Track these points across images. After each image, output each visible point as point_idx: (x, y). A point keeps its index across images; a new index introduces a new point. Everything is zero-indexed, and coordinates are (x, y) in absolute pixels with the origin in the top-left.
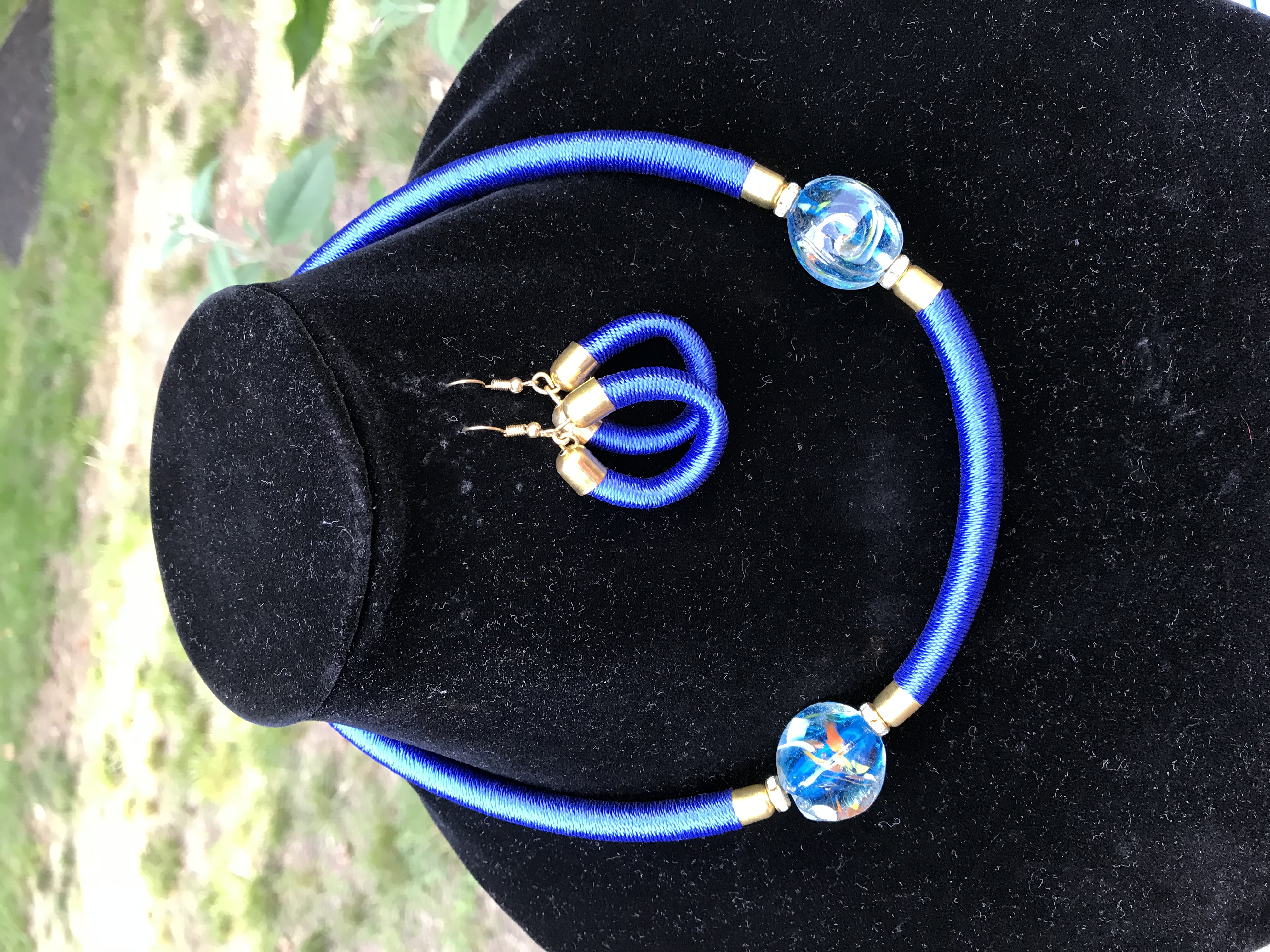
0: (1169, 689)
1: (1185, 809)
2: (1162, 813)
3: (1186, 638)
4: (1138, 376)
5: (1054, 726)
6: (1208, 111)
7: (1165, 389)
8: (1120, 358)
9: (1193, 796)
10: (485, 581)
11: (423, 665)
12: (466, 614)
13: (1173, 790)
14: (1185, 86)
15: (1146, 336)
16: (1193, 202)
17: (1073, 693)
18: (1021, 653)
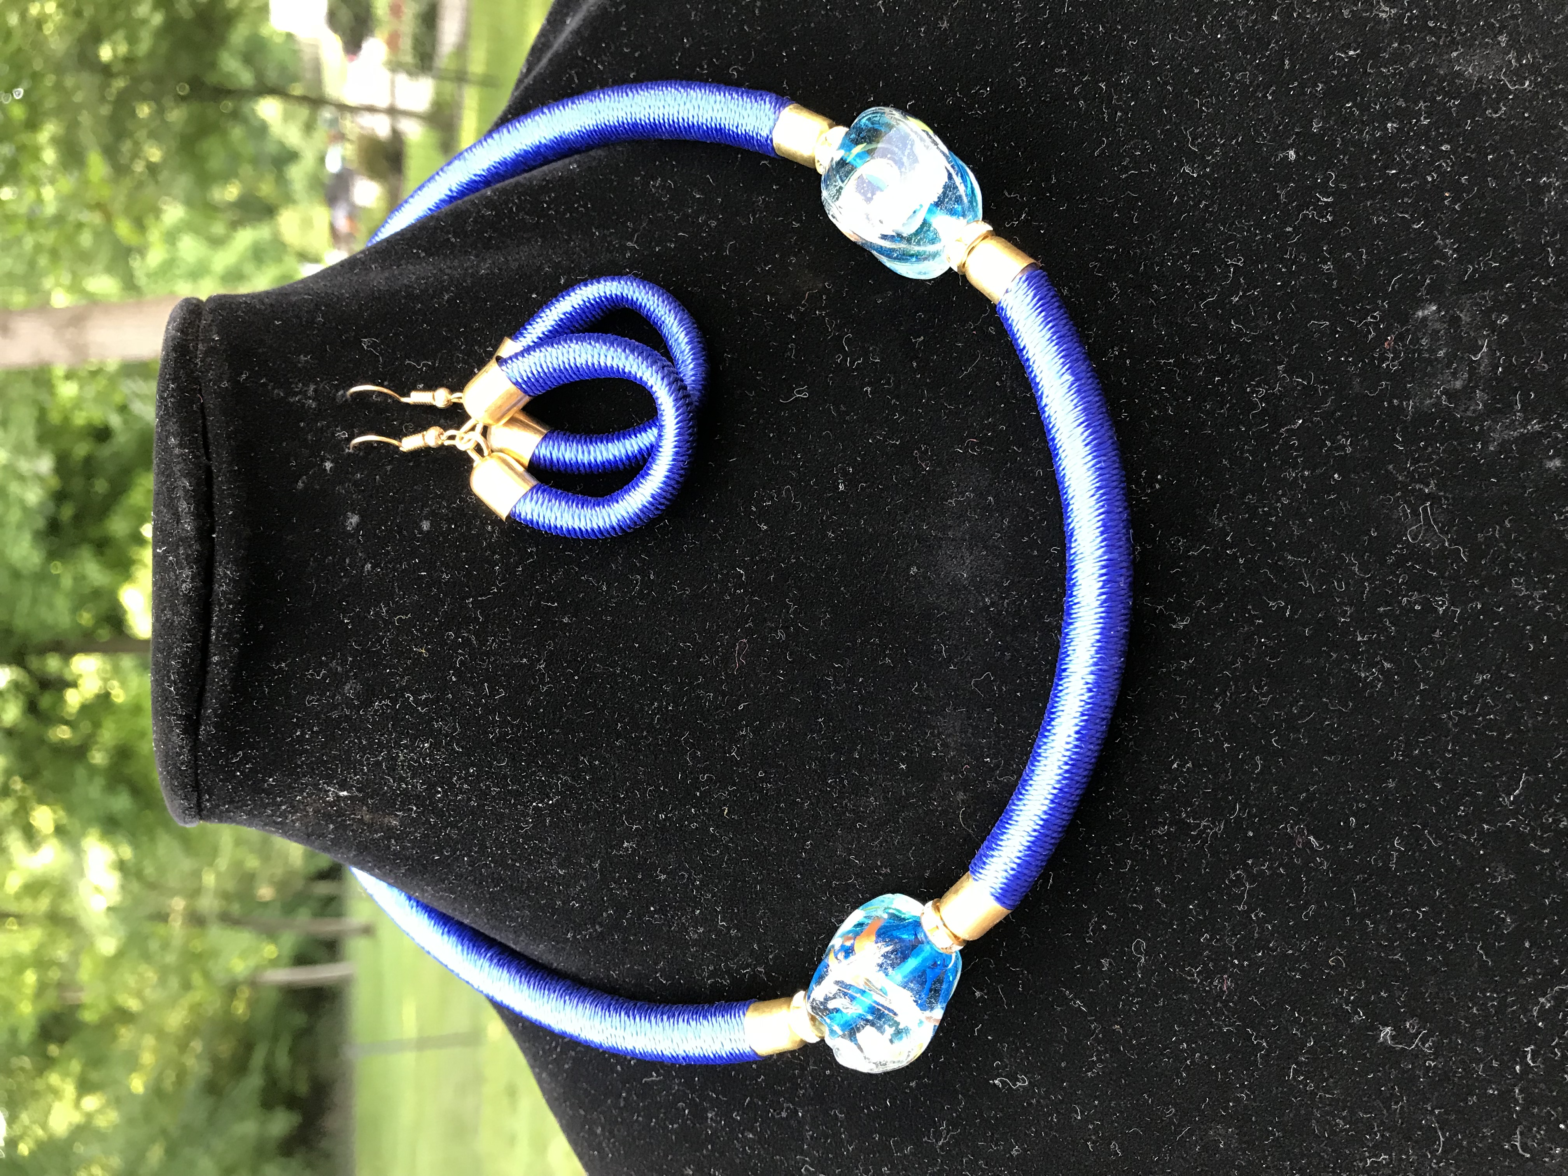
17: (1317, 902)
18: (1214, 823)
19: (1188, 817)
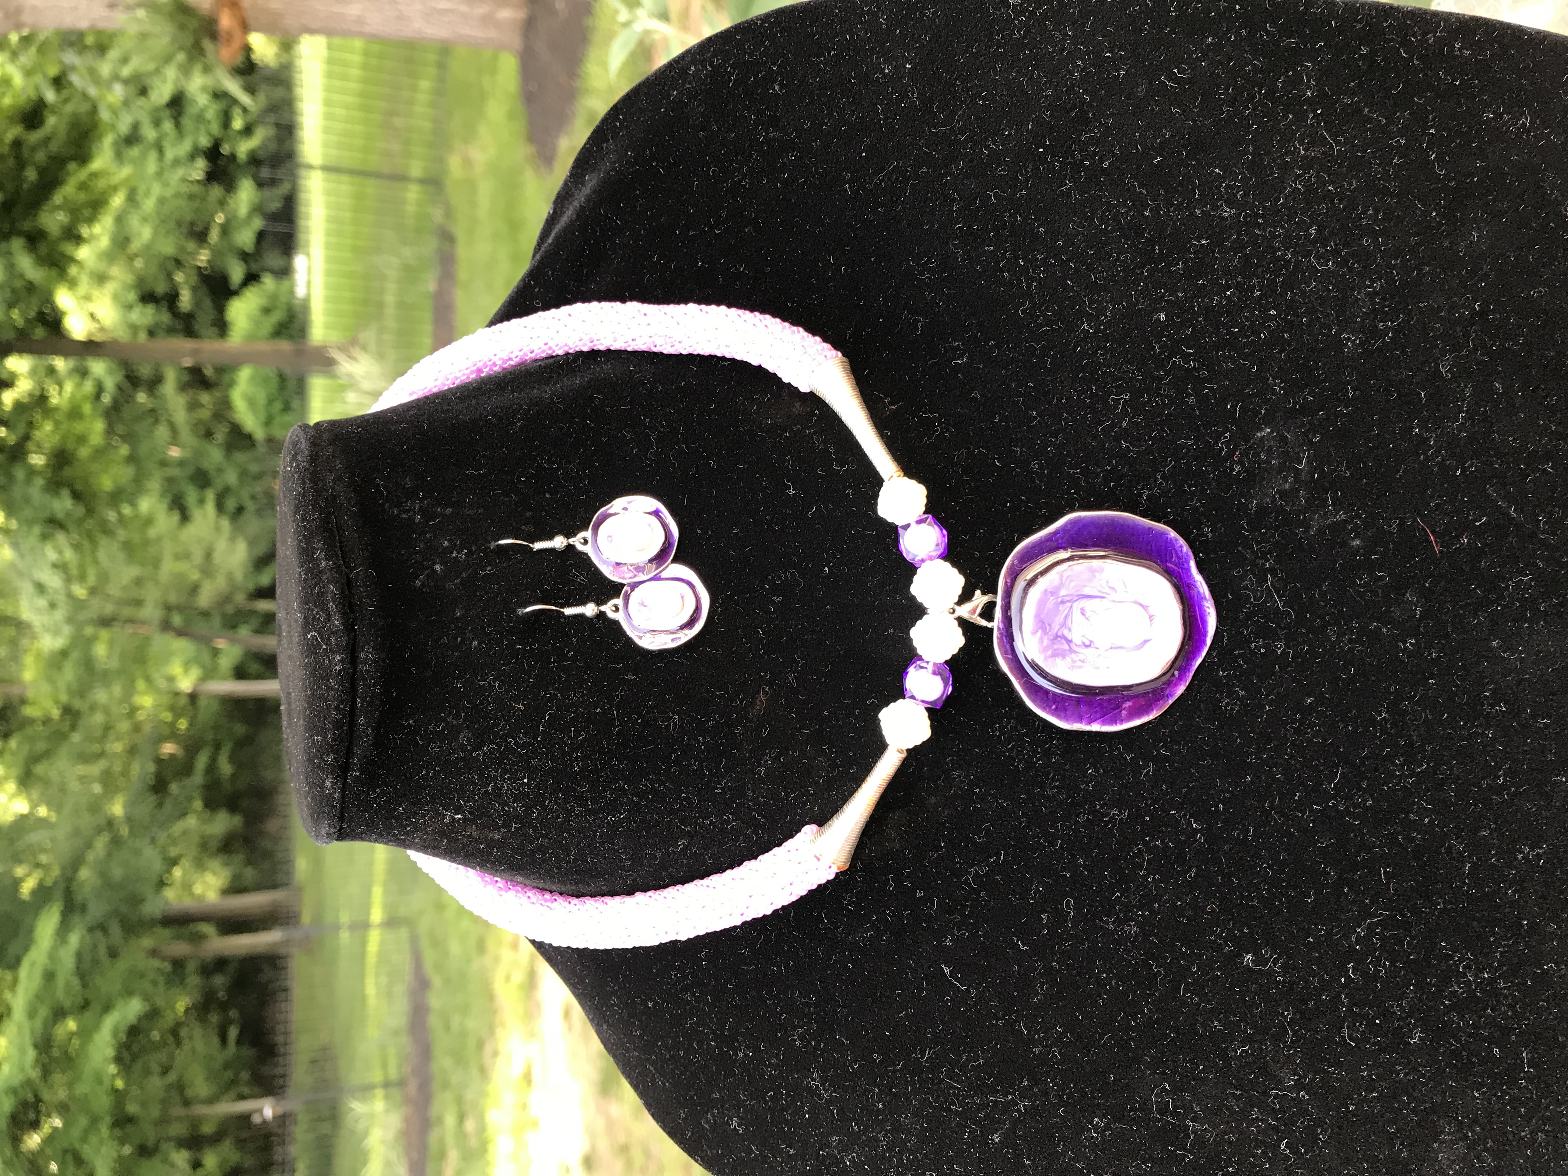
0: (1335, 868)
1: (1377, 1030)
4: (1258, 477)
5: (1175, 908)
10: (481, 702)
11: (429, 786)
12: (464, 736)
15: (1267, 425)
17: (1197, 867)
18: (1120, 811)
19: (1102, 808)
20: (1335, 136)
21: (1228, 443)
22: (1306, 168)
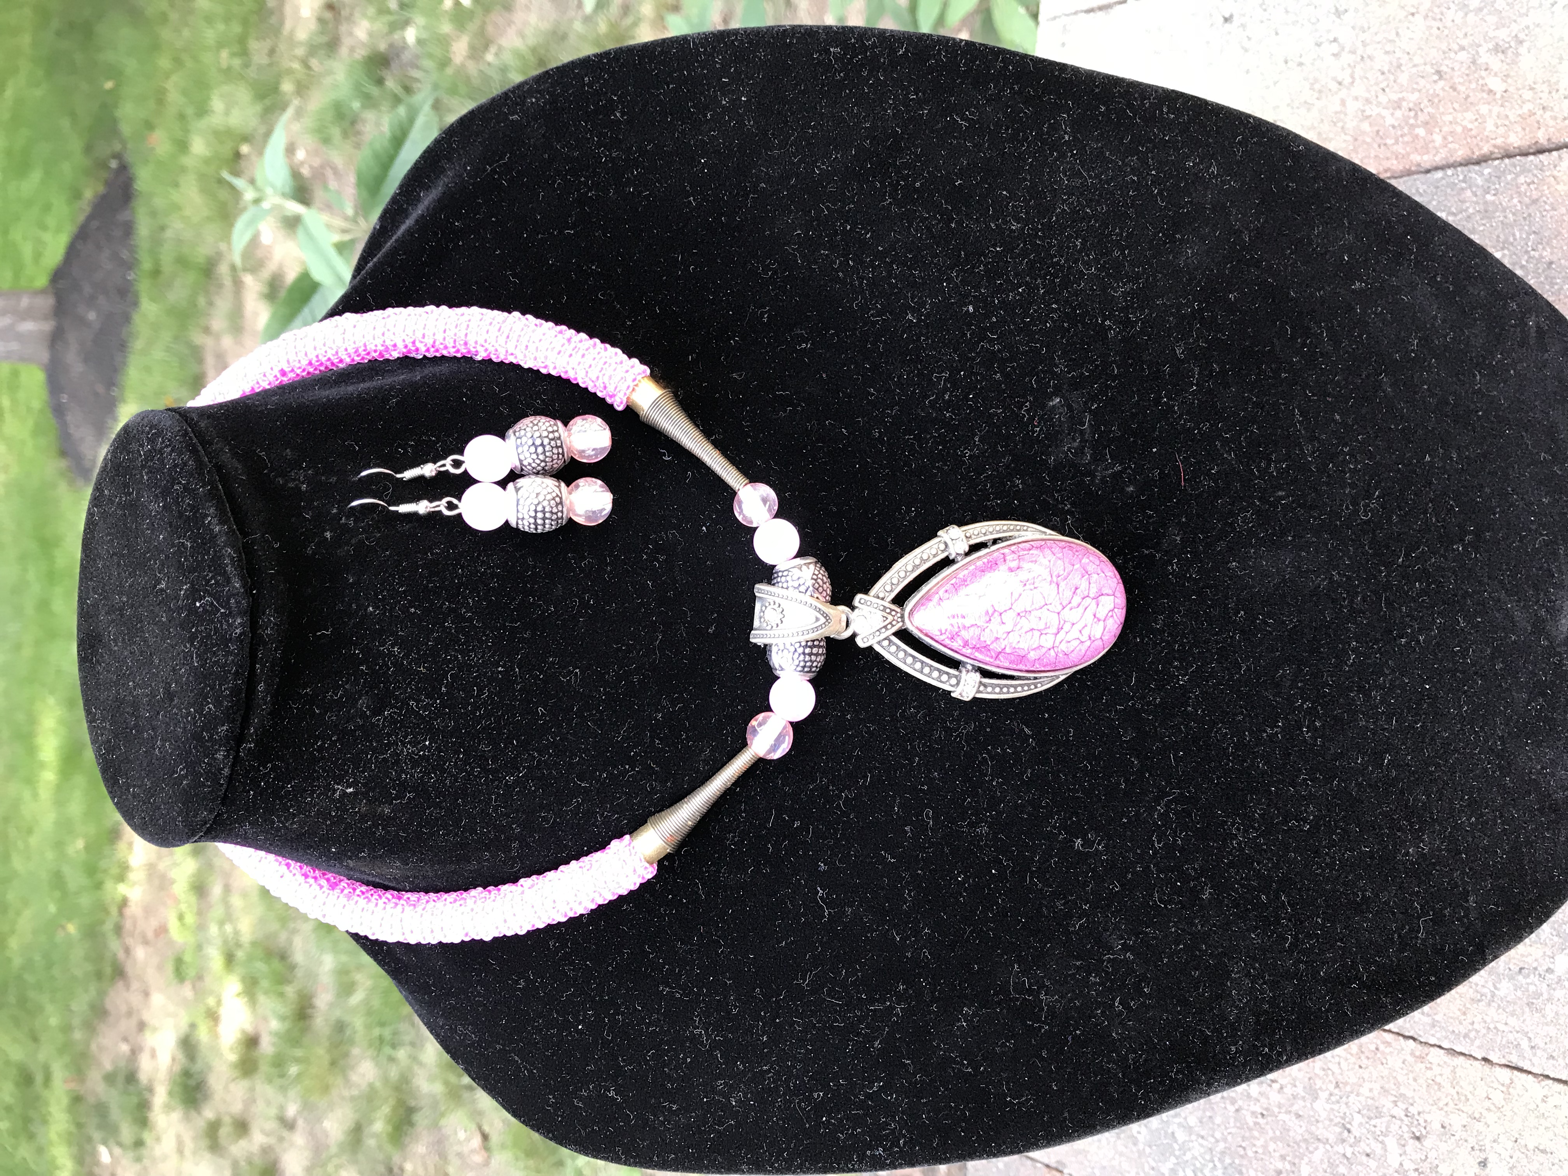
0: (1138, 757)
1: (1179, 892)
2: (1152, 895)
3: (1149, 703)
4: (1053, 437)
5: (1016, 806)
6: (1090, 177)
7: (1084, 447)
8: (1032, 419)
9: (1184, 877)
10: (381, 667)
11: (323, 758)
12: (362, 702)
13: (1160, 871)
14: (1062, 155)
15: (1057, 396)
16: (1088, 265)
20: (1088, 171)
21: (1028, 411)
22: (1071, 194)
